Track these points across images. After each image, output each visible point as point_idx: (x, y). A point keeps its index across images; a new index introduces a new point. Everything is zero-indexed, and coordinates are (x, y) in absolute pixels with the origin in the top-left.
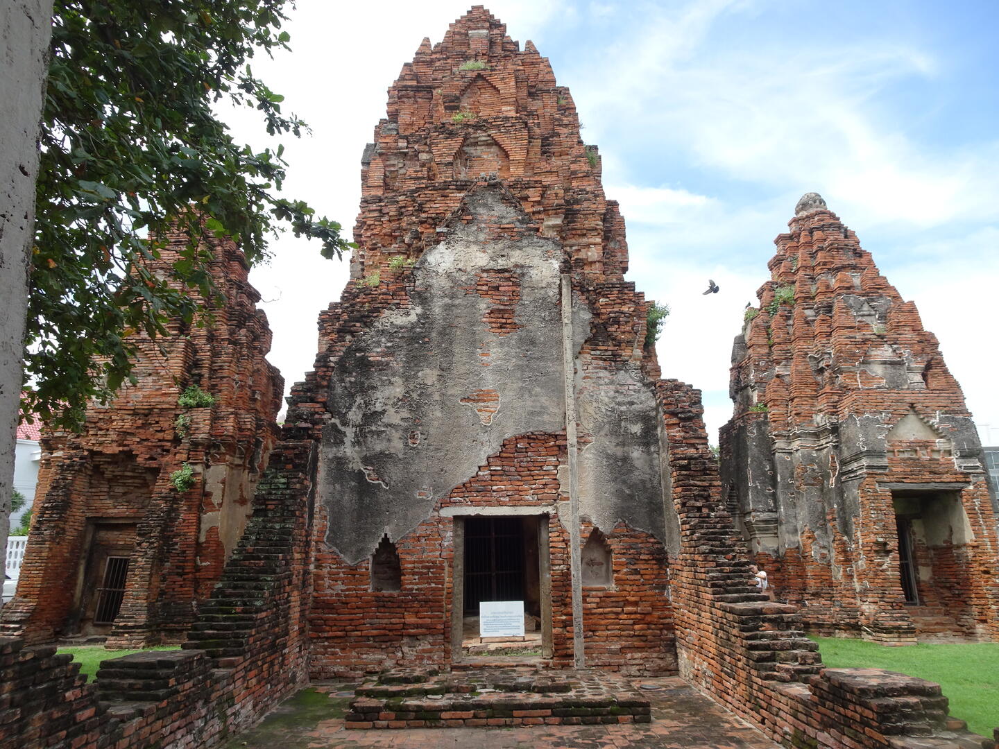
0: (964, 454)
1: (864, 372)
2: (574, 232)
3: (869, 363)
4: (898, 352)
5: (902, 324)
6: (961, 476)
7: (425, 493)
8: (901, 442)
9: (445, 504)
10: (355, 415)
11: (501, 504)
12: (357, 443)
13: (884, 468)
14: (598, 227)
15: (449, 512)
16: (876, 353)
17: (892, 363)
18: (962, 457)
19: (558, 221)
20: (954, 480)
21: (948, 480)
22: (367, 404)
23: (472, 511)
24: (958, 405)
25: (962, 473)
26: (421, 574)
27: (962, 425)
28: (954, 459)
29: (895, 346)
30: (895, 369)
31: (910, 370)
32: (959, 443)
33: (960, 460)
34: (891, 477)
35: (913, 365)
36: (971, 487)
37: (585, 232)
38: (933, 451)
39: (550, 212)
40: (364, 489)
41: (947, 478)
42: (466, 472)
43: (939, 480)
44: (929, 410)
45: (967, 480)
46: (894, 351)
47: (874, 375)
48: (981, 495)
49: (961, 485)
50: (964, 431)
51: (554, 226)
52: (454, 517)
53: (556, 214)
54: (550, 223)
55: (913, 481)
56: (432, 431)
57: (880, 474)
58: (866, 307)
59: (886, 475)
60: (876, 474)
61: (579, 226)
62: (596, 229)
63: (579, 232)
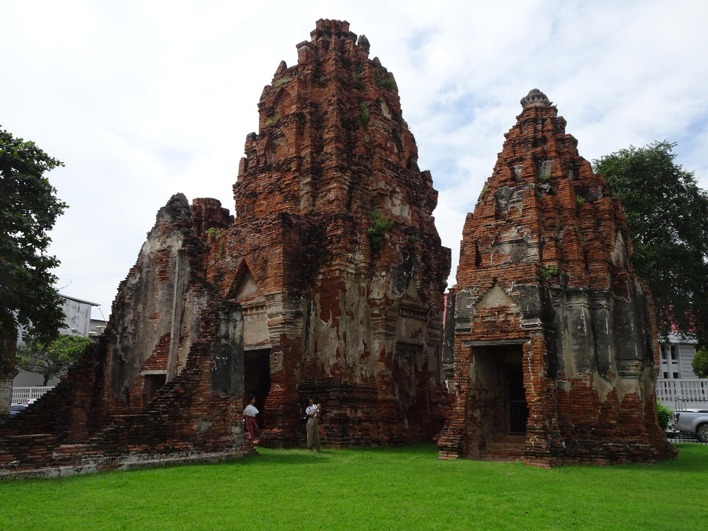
0: (526, 315)
1: (497, 252)
2: (323, 183)
3: (501, 244)
4: (520, 232)
5: (528, 207)
6: (523, 333)
7: (137, 365)
8: (485, 309)
9: (143, 369)
10: (120, 330)
11: (160, 369)
12: (120, 342)
13: (469, 330)
14: (335, 176)
15: (144, 373)
16: (505, 235)
17: (517, 242)
18: (525, 318)
19: (309, 179)
20: (518, 337)
21: (513, 337)
22: (123, 323)
23: (150, 372)
24: (530, 275)
25: (523, 331)
26: (134, 402)
27: (529, 291)
28: (520, 319)
29: (519, 227)
30: (519, 246)
31: (529, 246)
32: (523, 307)
33: (524, 320)
34: (473, 337)
35: (530, 242)
36: (529, 342)
37: (328, 181)
38: (507, 314)
39: (304, 175)
40: (122, 363)
41: (512, 335)
42: (149, 352)
43: (506, 338)
44: (507, 282)
45: (528, 336)
46: (518, 231)
47: (503, 253)
48: (535, 348)
49: (523, 341)
50: (530, 297)
51: (307, 183)
52: (146, 375)
53: (307, 175)
54: (305, 182)
55: (487, 339)
56: (140, 334)
57: (465, 335)
58: (515, 195)
59: (469, 335)
60: (462, 335)
61: (325, 178)
62: (334, 178)
63: (325, 182)
